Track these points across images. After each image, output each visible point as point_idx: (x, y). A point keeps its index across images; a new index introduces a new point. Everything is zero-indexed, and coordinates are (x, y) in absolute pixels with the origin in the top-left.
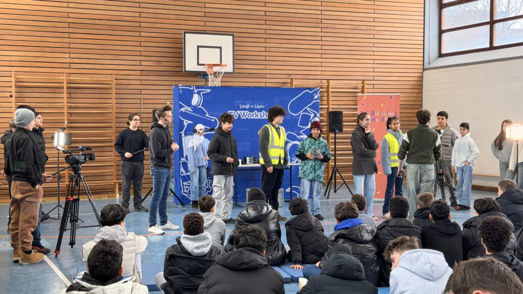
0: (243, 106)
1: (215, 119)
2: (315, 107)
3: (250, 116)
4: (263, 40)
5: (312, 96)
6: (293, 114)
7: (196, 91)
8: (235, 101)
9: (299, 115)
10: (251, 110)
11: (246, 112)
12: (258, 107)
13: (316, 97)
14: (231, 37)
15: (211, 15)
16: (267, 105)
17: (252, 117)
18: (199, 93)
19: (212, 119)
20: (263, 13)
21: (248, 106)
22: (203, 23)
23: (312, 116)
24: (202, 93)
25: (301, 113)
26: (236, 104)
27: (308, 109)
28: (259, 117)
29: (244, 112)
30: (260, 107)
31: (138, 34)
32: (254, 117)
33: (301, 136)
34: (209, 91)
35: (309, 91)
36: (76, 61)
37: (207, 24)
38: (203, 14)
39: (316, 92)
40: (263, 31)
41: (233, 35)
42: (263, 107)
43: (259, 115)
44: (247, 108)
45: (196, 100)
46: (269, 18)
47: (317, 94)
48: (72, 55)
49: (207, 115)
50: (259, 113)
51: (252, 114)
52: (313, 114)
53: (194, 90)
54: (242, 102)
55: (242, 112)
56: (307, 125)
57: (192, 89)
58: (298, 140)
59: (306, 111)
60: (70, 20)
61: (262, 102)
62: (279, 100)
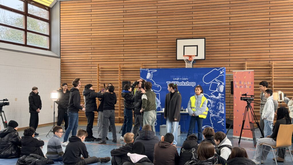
0: (175, 79)
1: (159, 86)
2: (221, 79)
3: (179, 84)
4: (229, 39)
5: (219, 73)
6: (206, 83)
7: (149, 71)
8: (171, 76)
9: (210, 84)
10: (180, 81)
11: (177, 82)
12: (184, 79)
13: (221, 73)
15: (196, 28)
16: (190, 78)
17: (180, 85)
18: (150, 72)
19: (157, 86)
20: (228, 24)
21: (178, 79)
22: (191, 33)
24: (152, 72)
25: (211, 82)
26: (171, 78)
27: (216, 80)
28: (185, 85)
29: (176, 82)
30: (185, 79)
31: (156, 42)
32: (182, 85)
33: (212, 96)
34: (156, 71)
35: (216, 69)
37: (194, 33)
38: (191, 28)
39: (221, 70)
40: (229, 34)
41: (205, 38)
42: (187, 79)
43: (185, 84)
44: (178, 80)
45: (149, 76)
46: (233, 26)
47: (222, 71)
48: (125, 55)
49: (155, 84)
50: (185, 83)
51: (180, 83)
52: (219, 83)
53: (148, 71)
54: (175, 76)
55: (174, 82)
56: (216, 90)
57: (147, 70)
58: (209, 98)
59: (215, 81)
60: (124, 38)
61: (187, 76)
62: (197, 75)
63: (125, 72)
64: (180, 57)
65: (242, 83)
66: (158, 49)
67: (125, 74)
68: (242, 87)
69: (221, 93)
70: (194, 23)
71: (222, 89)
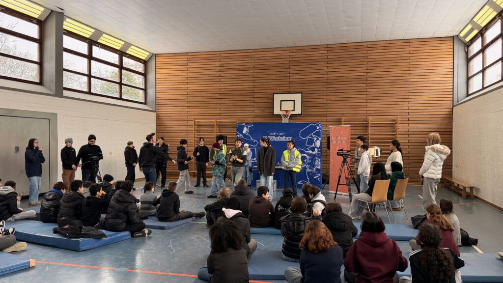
0: (272, 134)
2: (318, 134)
4: (326, 94)
5: (315, 128)
6: (302, 138)
7: (245, 126)
8: (267, 131)
9: (307, 139)
10: (276, 136)
12: (280, 134)
13: (318, 128)
14: (300, 94)
15: (293, 83)
19: (254, 141)
20: (326, 78)
22: (288, 88)
23: (315, 139)
24: (248, 127)
25: (308, 137)
26: (268, 133)
30: (282, 134)
31: (253, 96)
33: (308, 151)
34: (253, 125)
35: (313, 124)
36: (223, 112)
37: (291, 88)
38: (288, 83)
39: (318, 125)
40: (326, 89)
41: (302, 93)
42: (284, 134)
44: (274, 134)
45: (245, 130)
46: (330, 81)
48: (221, 109)
49: (251, 139)
54: (271, 131)
56: (312, 145)
57: (243, 125)
58: (306, 153)
59: (311, 136)
60: (221, 92)
61: (283, 131)
62: (294, 130)
63: (221, 127)
64: (277, 111)
65: (339, 138)
66: (254, 104)
67: (221, 129)
68: (339, 142)
69: (317, 148)
70: (291, 78)
71: (318, 144)
